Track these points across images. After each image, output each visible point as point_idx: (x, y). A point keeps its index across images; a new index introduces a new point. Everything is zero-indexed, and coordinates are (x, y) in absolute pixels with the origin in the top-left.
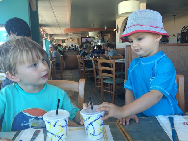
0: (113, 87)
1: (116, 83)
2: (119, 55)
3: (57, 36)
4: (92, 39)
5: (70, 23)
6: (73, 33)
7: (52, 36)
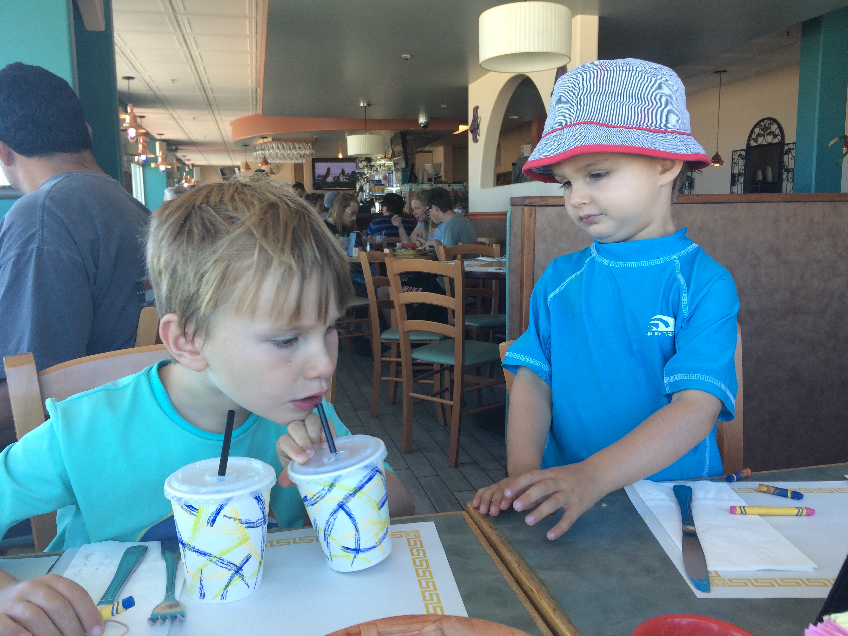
0: (452, 381)
1: (466, 363)
2: (480, 240)
3: (200, 152)
4: (361, 165)
5: (260, 91)
6: (274, 140)
7: (176, 150)
